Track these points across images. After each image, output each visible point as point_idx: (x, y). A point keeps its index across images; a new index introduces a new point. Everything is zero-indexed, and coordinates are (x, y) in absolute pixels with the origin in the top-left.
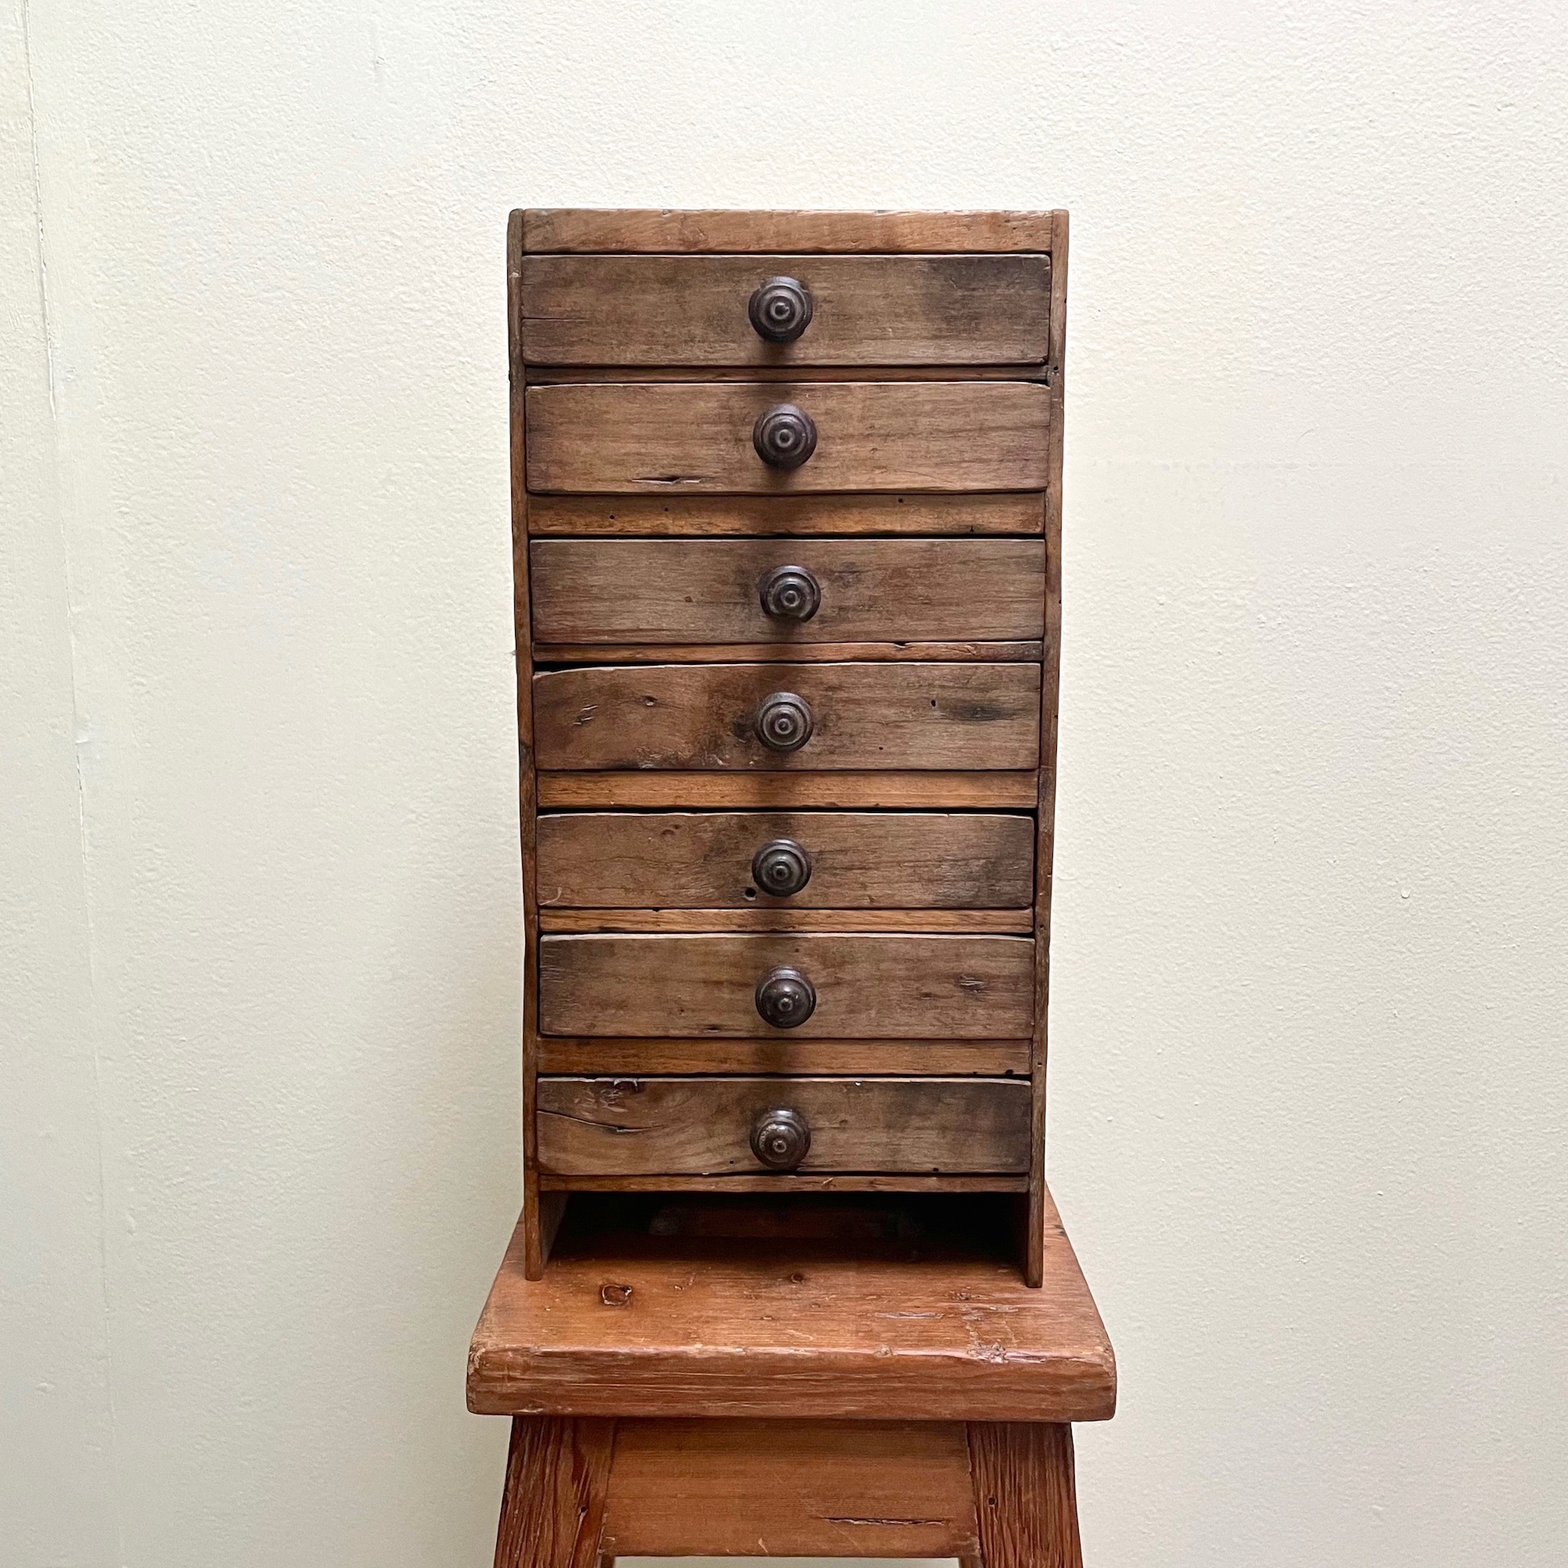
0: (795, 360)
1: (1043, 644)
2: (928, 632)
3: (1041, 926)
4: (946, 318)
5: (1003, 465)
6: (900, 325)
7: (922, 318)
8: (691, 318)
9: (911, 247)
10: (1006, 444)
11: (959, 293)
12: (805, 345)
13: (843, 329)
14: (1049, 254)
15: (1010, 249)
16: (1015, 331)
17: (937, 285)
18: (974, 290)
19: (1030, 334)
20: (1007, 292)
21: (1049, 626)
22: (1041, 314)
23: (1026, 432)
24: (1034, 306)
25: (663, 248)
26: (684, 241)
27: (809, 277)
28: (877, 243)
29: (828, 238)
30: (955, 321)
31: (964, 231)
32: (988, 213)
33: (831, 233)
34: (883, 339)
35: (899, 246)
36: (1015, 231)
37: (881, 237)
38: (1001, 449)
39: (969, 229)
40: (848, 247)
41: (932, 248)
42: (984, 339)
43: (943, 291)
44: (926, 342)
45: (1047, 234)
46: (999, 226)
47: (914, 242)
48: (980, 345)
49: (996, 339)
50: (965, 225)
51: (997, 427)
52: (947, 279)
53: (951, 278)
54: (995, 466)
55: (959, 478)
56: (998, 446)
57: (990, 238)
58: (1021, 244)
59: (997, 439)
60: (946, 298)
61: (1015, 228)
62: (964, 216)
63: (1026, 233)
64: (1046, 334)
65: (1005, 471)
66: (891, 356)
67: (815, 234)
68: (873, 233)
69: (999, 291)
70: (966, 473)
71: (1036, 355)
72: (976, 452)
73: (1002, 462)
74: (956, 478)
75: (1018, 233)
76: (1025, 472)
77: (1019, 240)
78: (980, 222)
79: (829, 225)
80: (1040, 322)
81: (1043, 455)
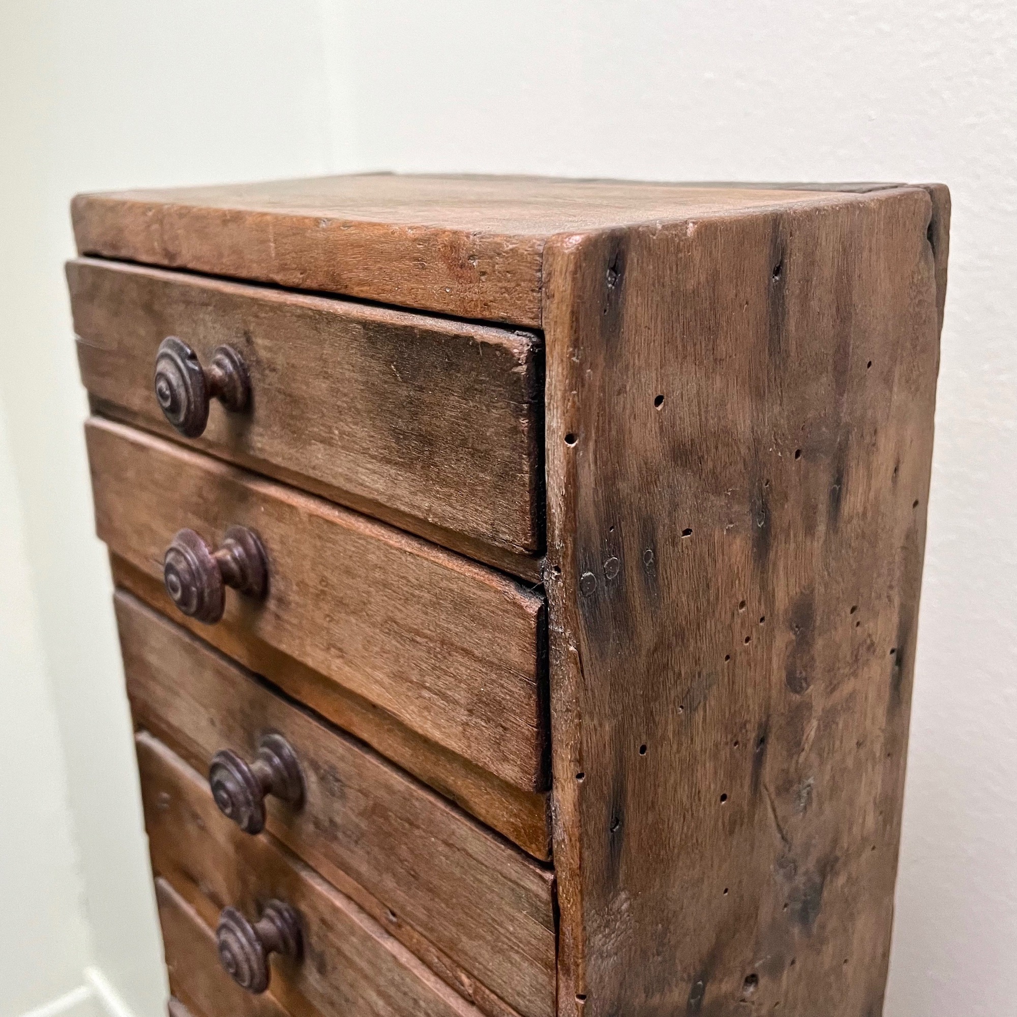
4: (394, 430)
5: (474, 720)
6: (346, 428)
7: (368, 422)
10: (476, 684)
11: (405, 392)
13: (292, 417)
15: (478, 315)
17: (377, 368)
18: (421, 389)
19: (502, 494)
22: (515, 461)
23: (502, 677)
25: (152, 259)
26: (166, 252)
27: (253, 328)
29: (276, 263)
30: (405, 439)
31: (417, 271)
32: (446, 239)
33: (277, 254)
34: (331, 445)
35: (346, 287)
36: (483, 278)
37: (326, 269)
38: (470, 690)
39: (424, 268)
40: (296, 281)
41: (383, 297)
42: (444, 483)
43: (386, 382)
44: (376, 466)
45: (533, 291)
46: (462, 266)
47: (361, 283)
48: (438, 492)
49: (457, 486)
50: (417, 259)
51: (463, 649)
52: (388, 363)
53: (392, 362)
54: (462, 715)
55: (419, 712)
56: (465, 682)
57: (451, 289)
58: (495, 308)
59: (463, 669)
60: (390, 396)
61: (484, 273)
62: (415, 240)
63: (500, 284)
64: (526, 502)
65: (475, 732)
66: (341, 474)
67: (264, 256)
68: (316, 259)
69: (454, 399)
70: (426, 708)
71: (511, 538)
72: (439, 678)
73: (471, 712)
74: (416, 710)
75: (489, 284)
76: (502, 748)
77: (491, 298)
78: (434, 254)
79: (275, 241)
80: (515, 477)
81: (527, 732)
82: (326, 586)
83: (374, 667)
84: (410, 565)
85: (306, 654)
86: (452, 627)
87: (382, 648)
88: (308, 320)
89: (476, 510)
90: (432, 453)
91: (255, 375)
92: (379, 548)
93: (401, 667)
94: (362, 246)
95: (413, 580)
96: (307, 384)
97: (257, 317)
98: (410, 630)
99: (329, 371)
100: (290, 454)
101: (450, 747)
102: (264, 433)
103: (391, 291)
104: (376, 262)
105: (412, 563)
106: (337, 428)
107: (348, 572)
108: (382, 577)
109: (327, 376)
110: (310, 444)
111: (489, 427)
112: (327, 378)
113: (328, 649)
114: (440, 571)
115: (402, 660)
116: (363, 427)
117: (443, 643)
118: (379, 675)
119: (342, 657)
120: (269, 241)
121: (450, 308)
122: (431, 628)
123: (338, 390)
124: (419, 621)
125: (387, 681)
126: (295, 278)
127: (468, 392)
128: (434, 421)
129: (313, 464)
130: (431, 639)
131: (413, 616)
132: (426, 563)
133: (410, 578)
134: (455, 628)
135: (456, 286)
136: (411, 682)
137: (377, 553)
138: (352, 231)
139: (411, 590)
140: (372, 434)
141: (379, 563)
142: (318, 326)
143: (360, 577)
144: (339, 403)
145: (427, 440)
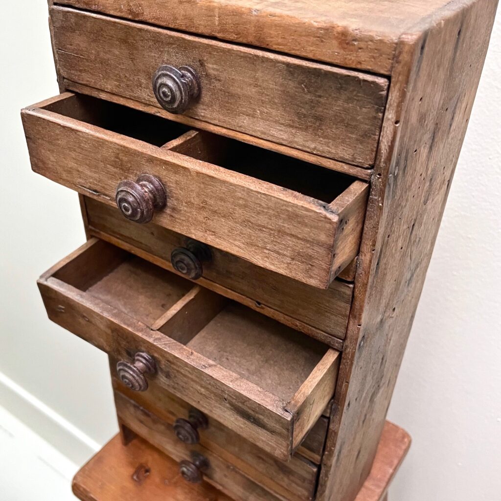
0: (197, 115)
1: (343, 343)
2: (275, 305)
3: (325, 465)
4: (298, 113)
5: (294, 262)
6: (265, 110)
7: (281, 108)
8: (139, 71)
9: (275, 47)
10: (297, 248)
11: (308, 97)
12: (205, 107)
13: (228, 103)
14: (389, 78)
15: (354, 67)
16: (350, 138)
17: (292, 85)
18: (320, 96)
19: (361, 143)
20: (346, 105)
21: (349, 335)
22: (372, 130)
23: (313, 246)
24: (367, 122)
25: (119, 14)
26: (131, 12)
27: (205, 59)
28: (251, 39)
29: (218, 28)
30: (304, 117)
31: (318, 43)
32: (339, 29)
33: (220, 24)
34: (253, 117)
35: (268, 45)
36: (360, 50)
37: (254, 34)
38: (293, 250)
39: (322, 41)
40: (232, 38)
41: (293, 52)
42: (325, 137)
43: (296, 92)
44: (283, 128)
45: (389, 59)
46: (347, 44)
47: (278, 44)
48: (321, 141)
49: (334, 139)
50: (319, 37)
51: (291, 234)
52: (300, 83)
53: (303, 83)
54: (288, 260)
55: (262, 258)
56: (291, 247)
57: (338, 53)
58: (364, 64)
59: (290, 243)
60: (298, 98)
61: (360, 48)
62: (319, 28)
63: (370, 54)
64: (374, 147)
65: (295, 267)
66: (259, 131)
67: (209, 23)
68: (248, 29)
69: (340, 102)
70: (267, 257)
71: (363, 161)
72: (275, 245)
73: (293, 259)
74: (260, 258)
75: (363, 54)
76: (309, 273)
77: (363, 60)
78: (331, 36)
79: (219, 17)
80: (370, 137)
81: (325, 267)
82: (206, 205)
83: (235, 240)
84: (263, 199)
85: (191, 233)
86: (286, 225)
87: (241, 232)
88: (248, 59)
89: (344, 149)
90: (320, 124)
91: (204, 82)
92: (244, 190)
93: (252, 240)
94: (282, 27)
95: (264, 205)
96: (242, 89)
97: (210, 53)
98: (259, 226)
99: (259, 84)
100: (224, 119)
101: (279, 272)
102: (207, 108)
103: (298, 50)
104: (291, 35)
105: (264, 198)
106: (259, 110)
107: (222, 199)
108: (244, 203)
109: (256, 86)
110: (239, 116)
111: (359, 115)
112: (256, 87)
113: (206, 231)
114: (282, 202)
115: (253, 238)
116: (277, 110)
117: (279, 231)
118: (237, 243)
119: (215, 235)
120: (215, 16)
121: (337, 61)
122: (273, 225)
123: (263, 93)
124: (265, 222)
125: (242, 246)
126: (233, 37)
127: (349, 100)
128: (325, 111)
129: (239, 125)
130: (272, 230)
131: (263, 220)
132: (273, 199)
133: (263, 204)
134: (287, 226)
135: (342, 52)
136: (258, 246)
137: (242, 192)
138: (277, 18)
139: (262, 209)
140: (283, 114)
141: (243, 197)
142: (255, 62)
143: (229, 202)
144: (263, 99)
145: (319, 119)
